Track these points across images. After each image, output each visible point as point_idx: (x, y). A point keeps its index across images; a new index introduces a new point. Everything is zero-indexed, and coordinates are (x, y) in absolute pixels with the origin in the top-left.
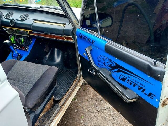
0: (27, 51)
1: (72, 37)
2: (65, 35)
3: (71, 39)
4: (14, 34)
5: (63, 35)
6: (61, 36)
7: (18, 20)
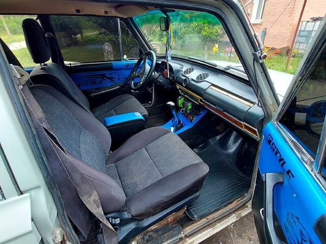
0: (191, 122)
1: (256, 129)
2: (246, 123)
3: (254, 132)
4: (186, 96)
5: (241, 121)
6: (238, 120)
7: (193, 80)
